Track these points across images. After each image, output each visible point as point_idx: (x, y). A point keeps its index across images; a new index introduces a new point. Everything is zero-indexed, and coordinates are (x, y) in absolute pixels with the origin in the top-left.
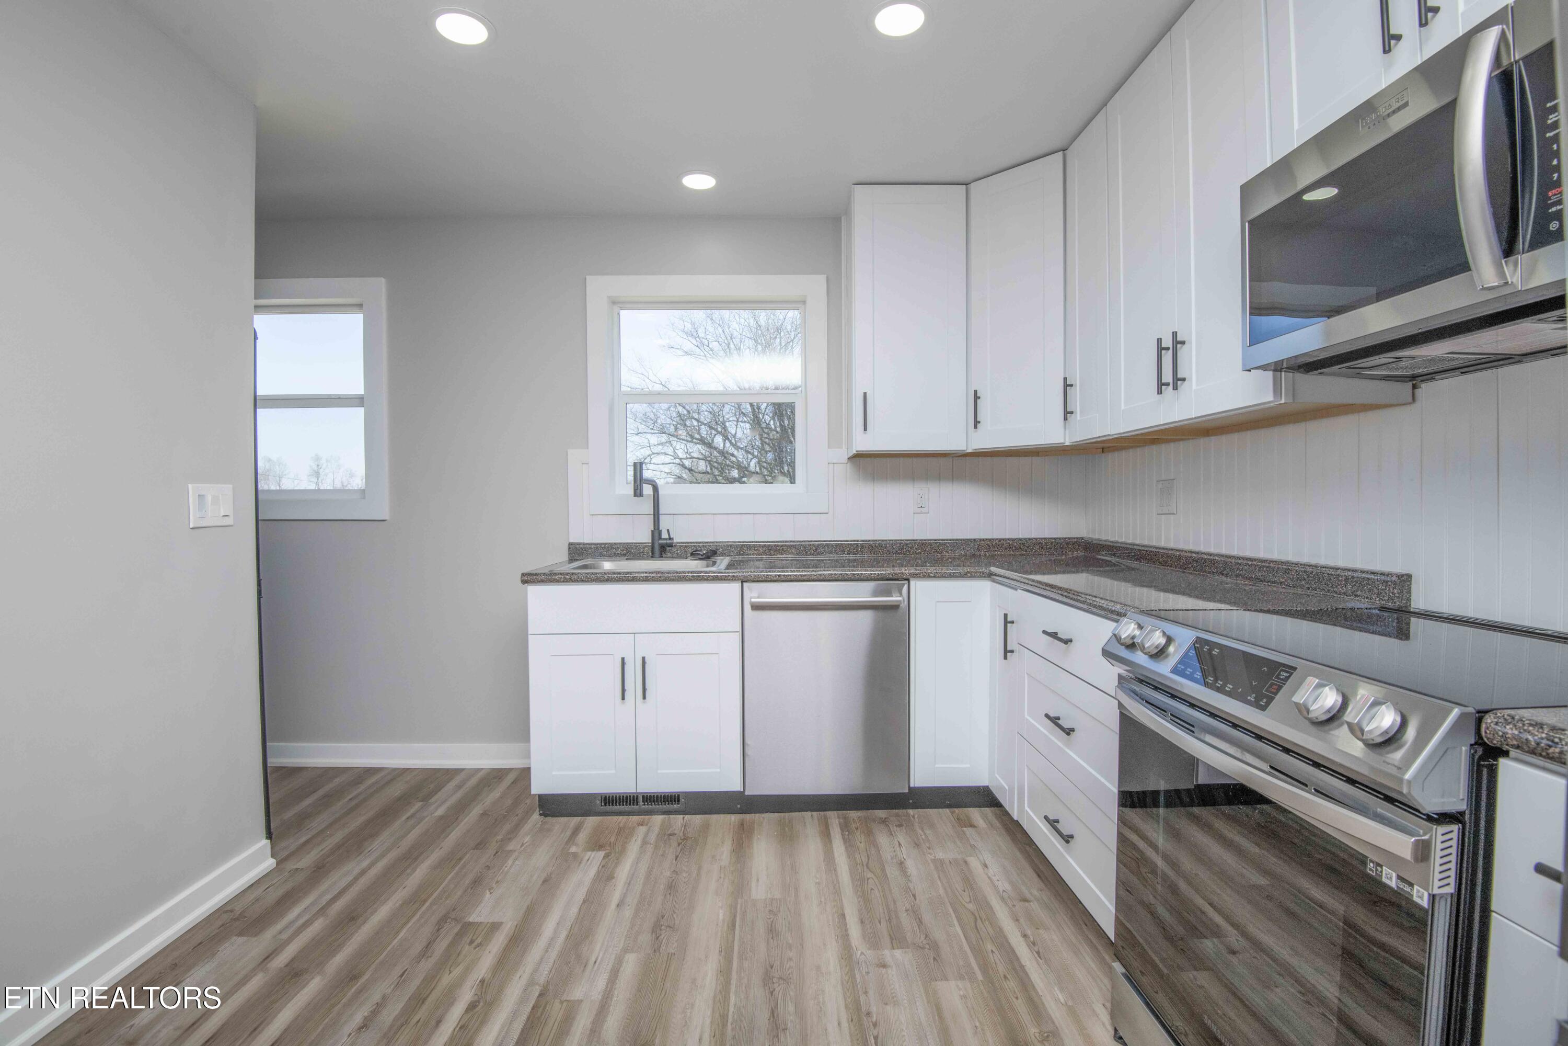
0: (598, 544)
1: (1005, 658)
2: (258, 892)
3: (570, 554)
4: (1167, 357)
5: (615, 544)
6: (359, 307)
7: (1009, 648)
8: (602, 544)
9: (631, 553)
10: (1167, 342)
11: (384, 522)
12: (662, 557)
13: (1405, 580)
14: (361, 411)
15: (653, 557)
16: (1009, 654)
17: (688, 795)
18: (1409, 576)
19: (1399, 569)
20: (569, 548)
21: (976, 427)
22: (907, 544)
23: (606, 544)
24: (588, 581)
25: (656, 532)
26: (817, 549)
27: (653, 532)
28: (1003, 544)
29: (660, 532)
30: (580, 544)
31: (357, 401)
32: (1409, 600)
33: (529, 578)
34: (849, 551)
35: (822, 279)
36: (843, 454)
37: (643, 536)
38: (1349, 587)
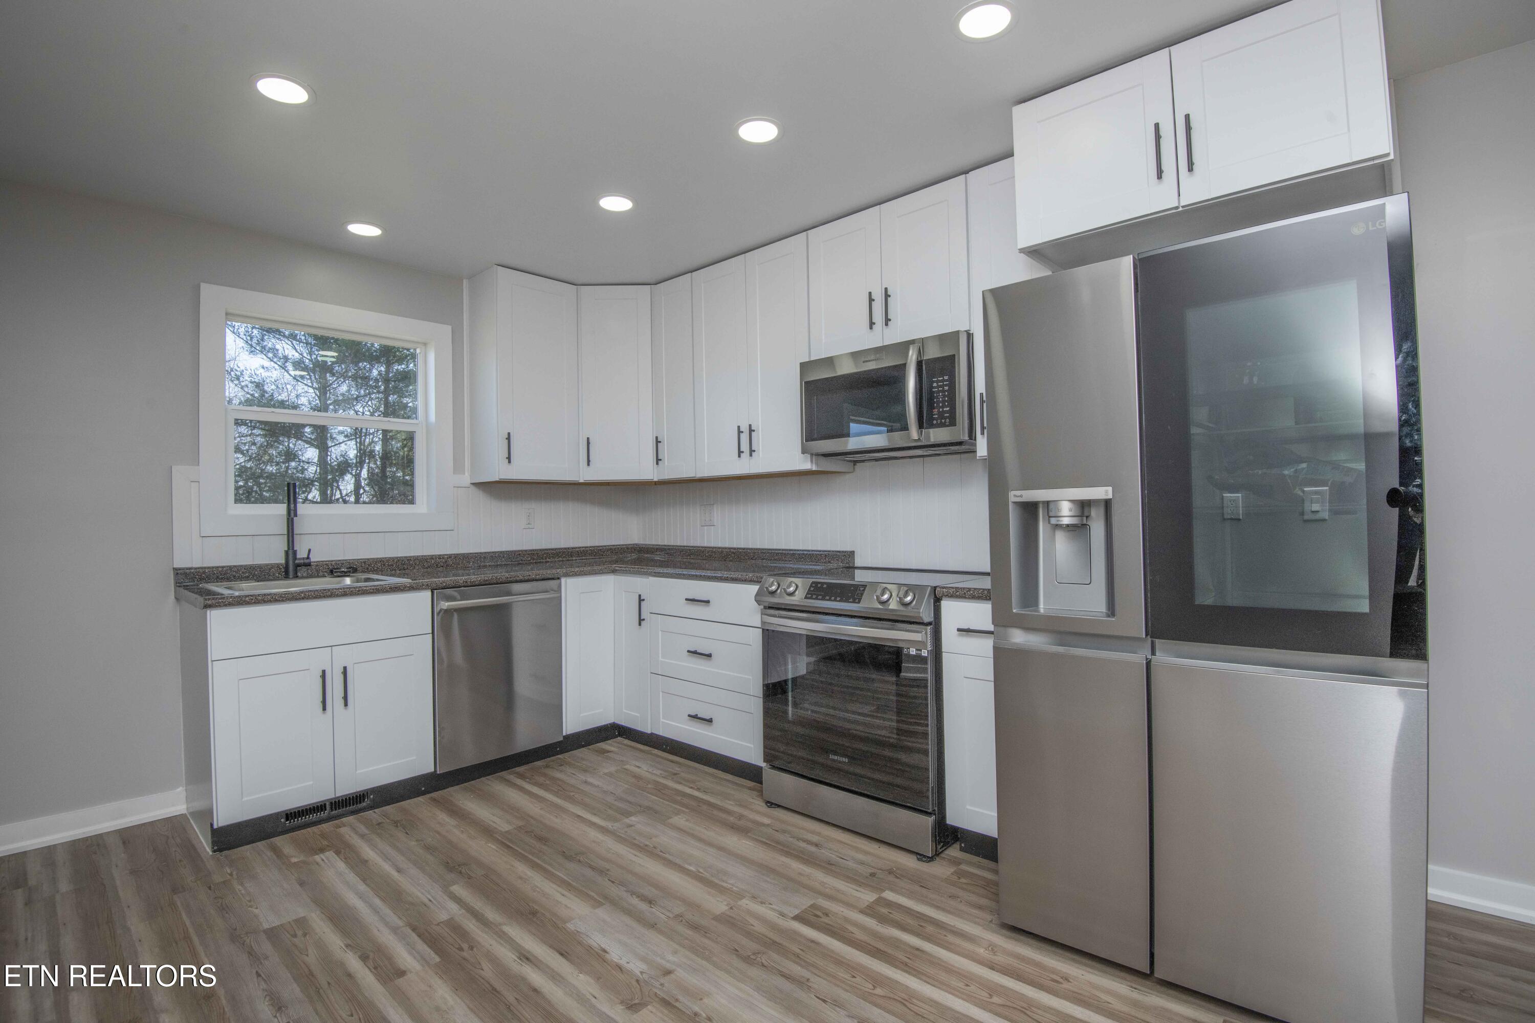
0: (213, 568)
4: (745, 438)
8: (218, 567)
9: (254, 575)
10: (744, 428)
12: (297, 577)
13: (852, 554)
17: (374, 790)
18: (854, 552)
19: (849, 549)
23: (223, 567)
24: (283, 601)
25: (291, 551)
26: (446, 562)
27: (287, 553)
29: (295, 553)
30: (190, 569)
32: (854, 563)
35: (449, 328)
36: (466, 479)
37: (274, 554)
38: (827, 559)
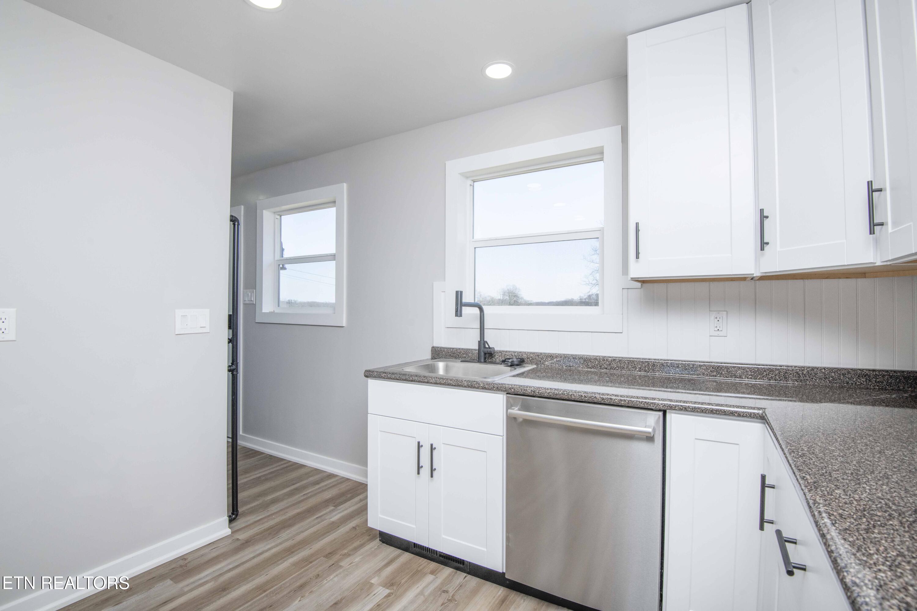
1: (762, 528)
2: (207, 551)
3: (432, 354)
5: (459, 349)
6: (333, 203)
7: (766, 517)
11: (342, 328)
14: (334, 262)
15: (479, 361)
16: (766, 524)
20: (432, 350)
21: (762, 249)
22: (700, 366)
28: (816, 374)
31: (332, 257)
33: (369, 374)
34: (640, 368)
